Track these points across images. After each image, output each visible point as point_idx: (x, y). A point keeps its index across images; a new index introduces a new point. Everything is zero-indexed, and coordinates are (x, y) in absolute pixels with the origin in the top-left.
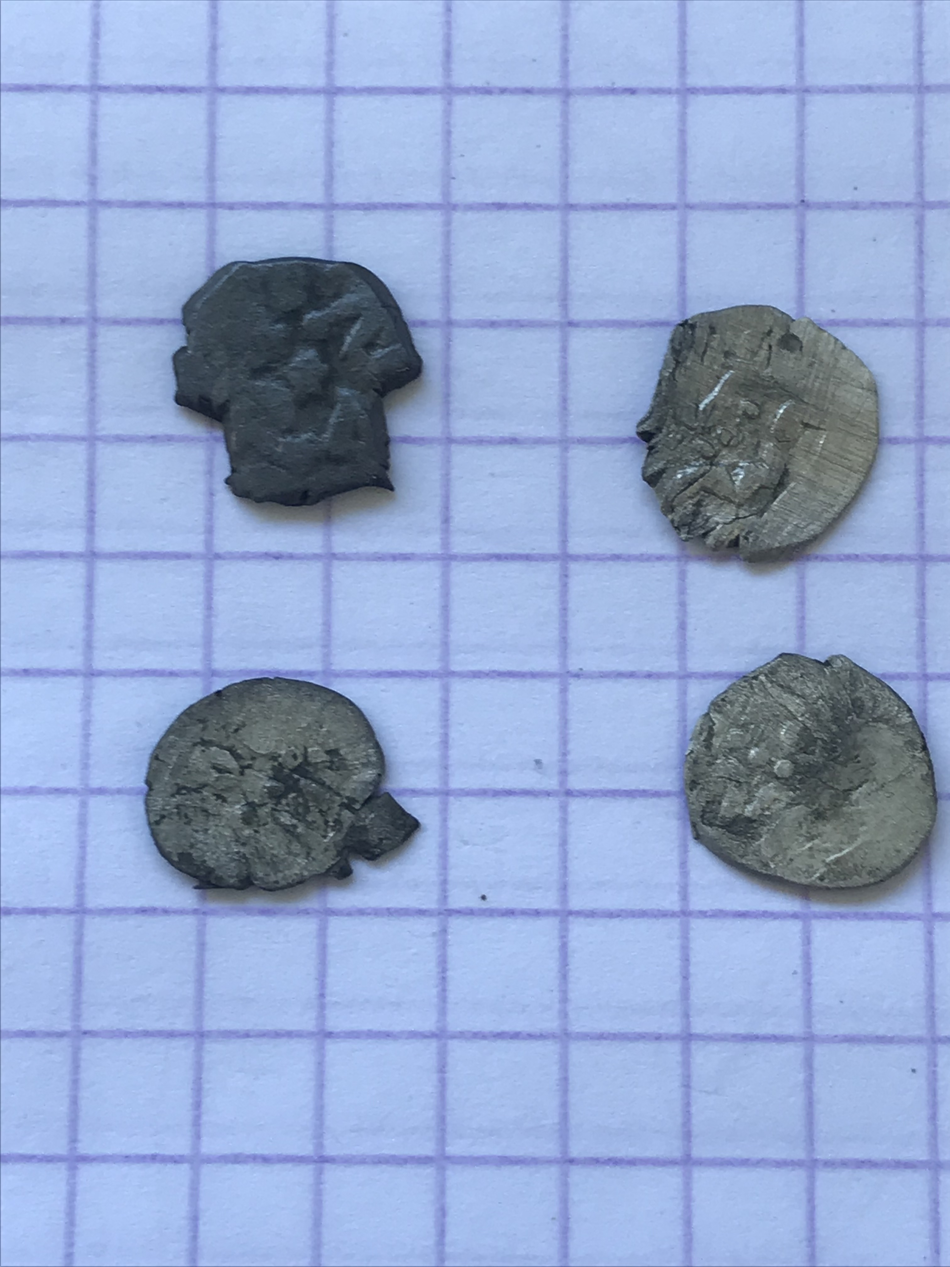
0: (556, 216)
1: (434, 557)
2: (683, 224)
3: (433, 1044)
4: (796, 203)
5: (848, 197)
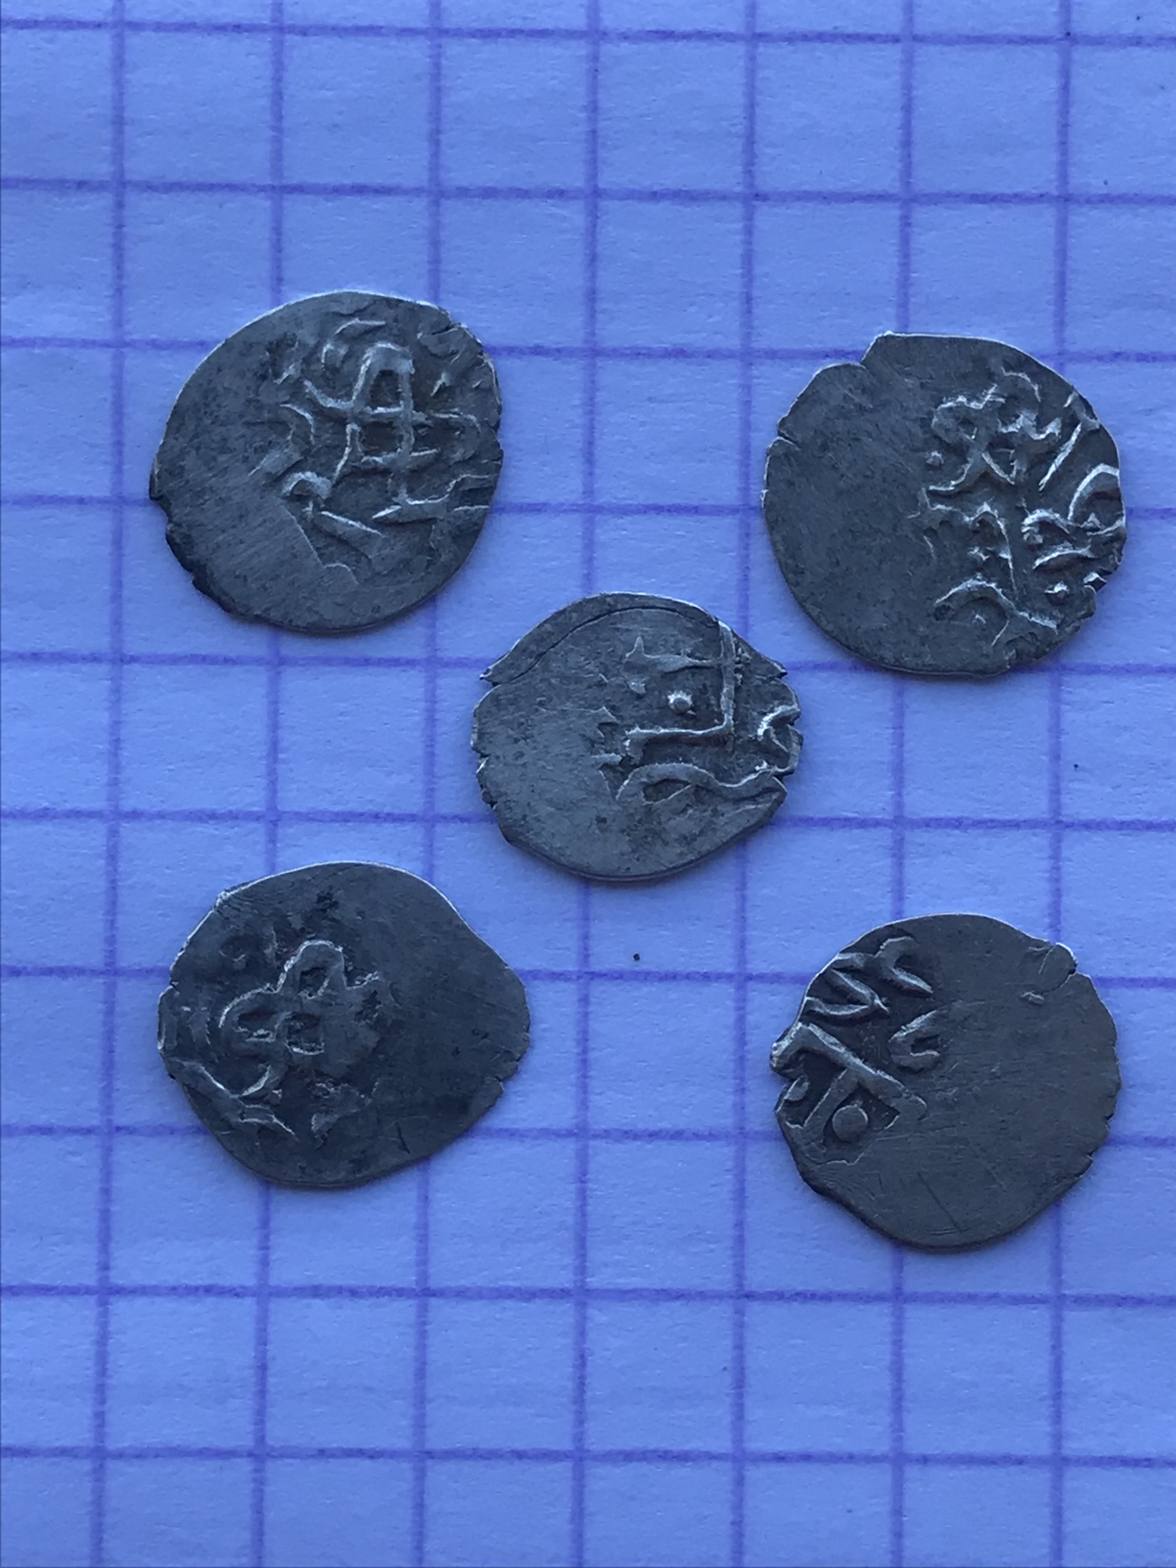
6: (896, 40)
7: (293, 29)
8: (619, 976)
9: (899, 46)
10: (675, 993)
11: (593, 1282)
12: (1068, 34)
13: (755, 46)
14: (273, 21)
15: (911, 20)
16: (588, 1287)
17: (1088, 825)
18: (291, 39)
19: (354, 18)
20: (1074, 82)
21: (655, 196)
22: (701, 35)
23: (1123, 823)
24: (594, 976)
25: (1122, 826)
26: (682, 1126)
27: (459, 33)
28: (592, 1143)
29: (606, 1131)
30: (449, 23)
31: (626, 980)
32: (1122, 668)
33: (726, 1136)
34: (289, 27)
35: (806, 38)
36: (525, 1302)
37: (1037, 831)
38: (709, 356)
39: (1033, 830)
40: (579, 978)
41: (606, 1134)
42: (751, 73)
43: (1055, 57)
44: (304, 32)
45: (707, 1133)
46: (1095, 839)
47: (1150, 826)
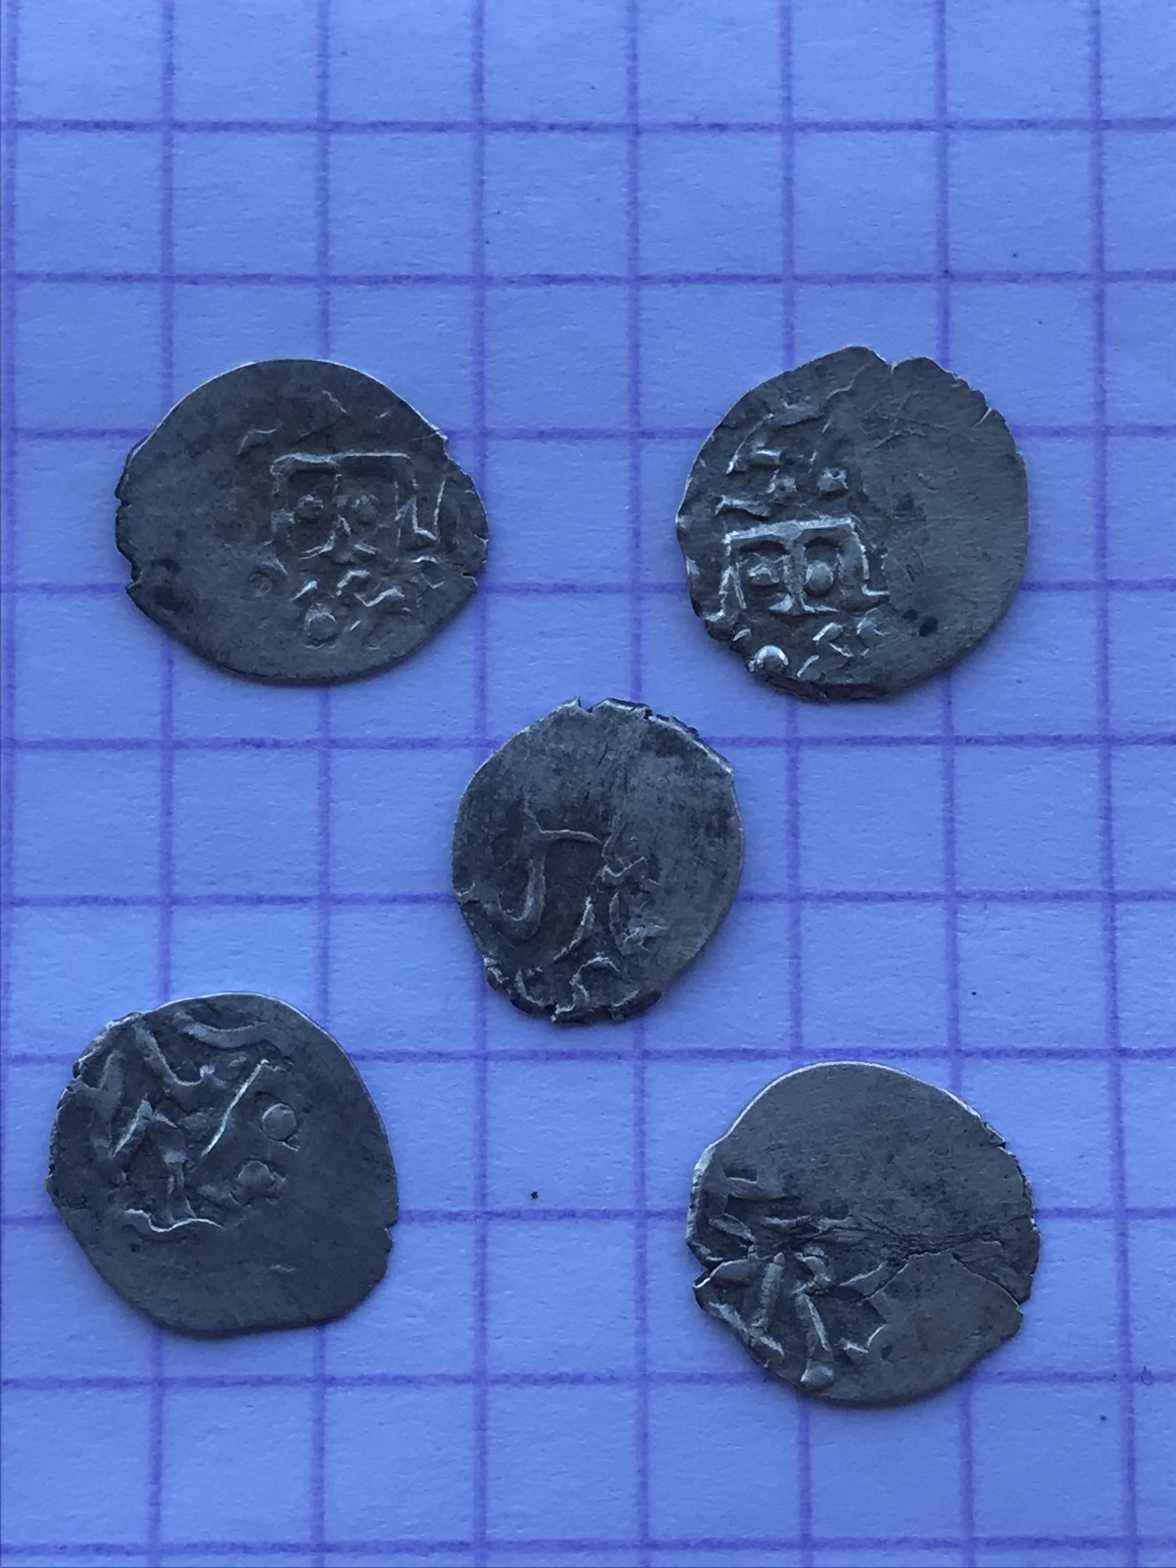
6: (776, 280)
7: (181, 279)
8: (516, 1216)
9: (779, 286)
10: (573, 1232)
11: (493, 1533)
12: (946, 271)
13: (638, 289)
14: (162, 271)
15: (791, 261)
16: (487, 1540)
17: (987, 1054)
18: (181, 289)
19: (243, 267)
20: (953, 319)
21: (541, 435)
22: (585, 279)
23: (1022, 1051)
24: (492, 1215)
25: (1022, 1053)
26: (583, 1369)
27: (345, 280)
28: (493, 1389)
29: (506, 1376)
30: (337, 271)
31: (524, 1220)
32: (1017, 895)
33: (628, 1379)
34: (178, 276)
35: (688, 279)
36: (424, 1556)
37: (938, 1060)
38: (599, 591)
39: (933, 1060)
40: (477, 1217)
41: (506, 1379)
42: (635, 313)
43: (934, 294)
44: (194, 281)
45: (608, 1376)
46: (996, 1067)
47: (1050, 1054)
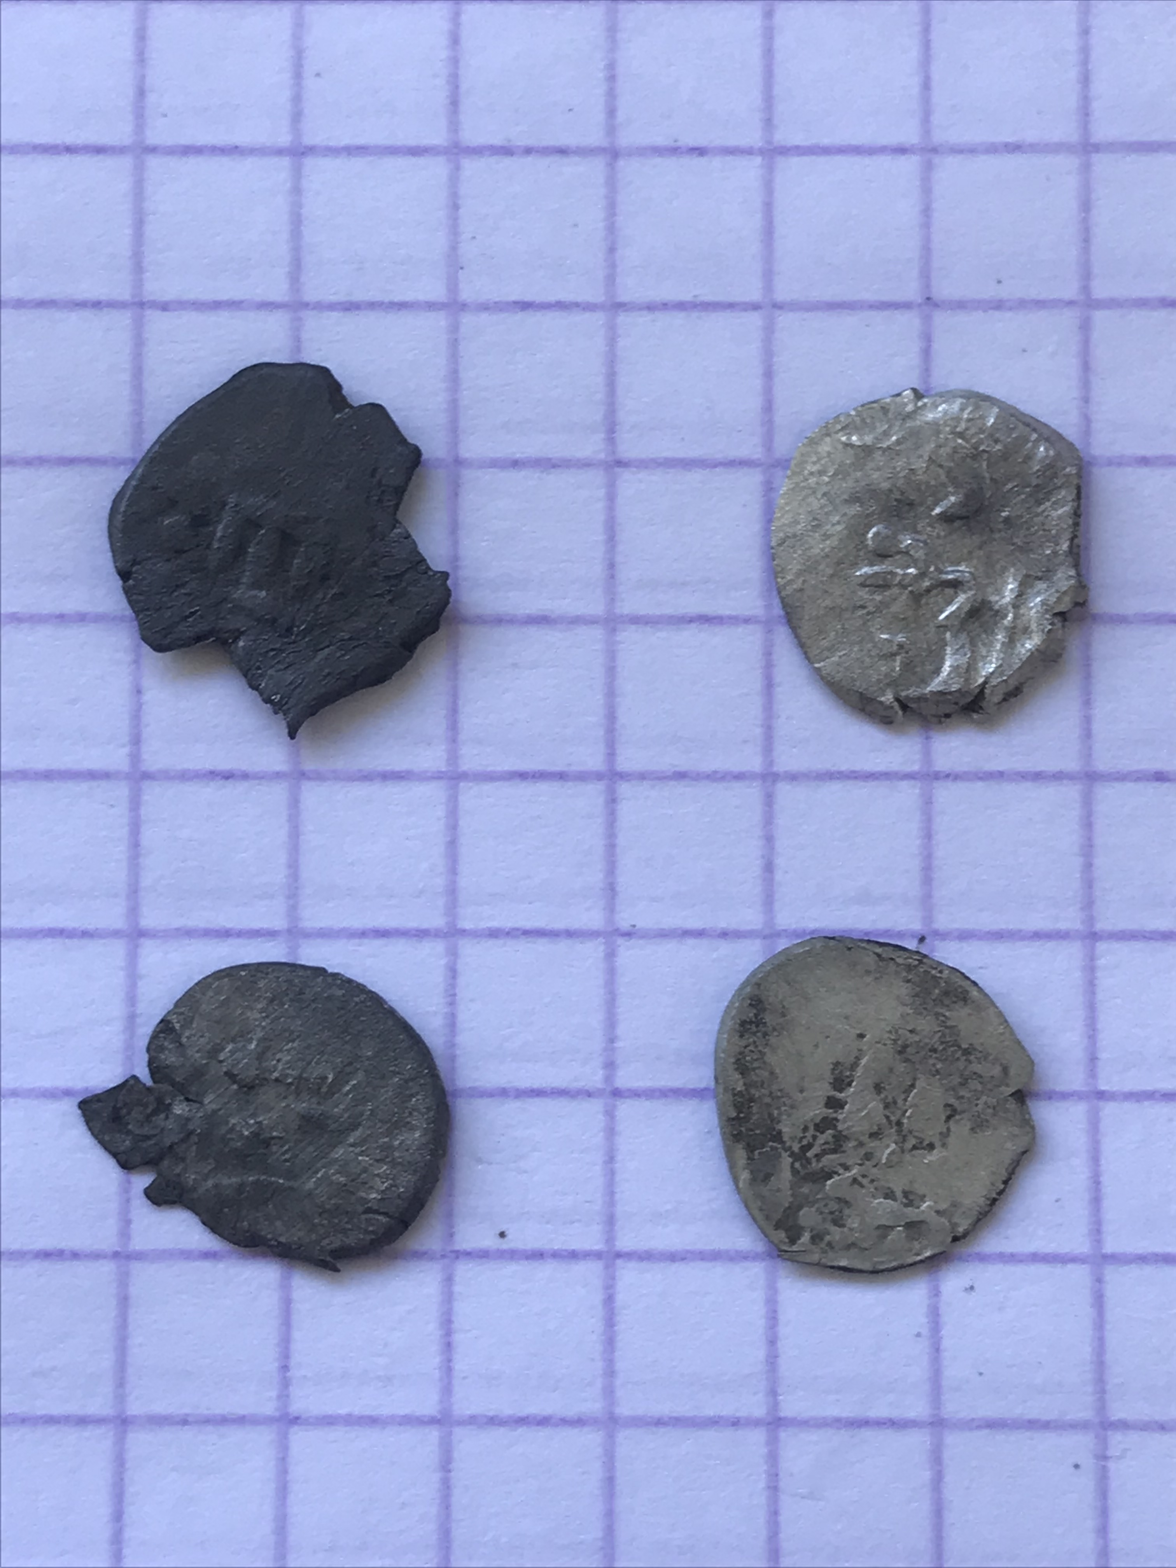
0: (599, 318)
1: (438, 776)
2: (769, 330)
3: (433, 1434)
4: (920, 301)
5: (990, 292)
